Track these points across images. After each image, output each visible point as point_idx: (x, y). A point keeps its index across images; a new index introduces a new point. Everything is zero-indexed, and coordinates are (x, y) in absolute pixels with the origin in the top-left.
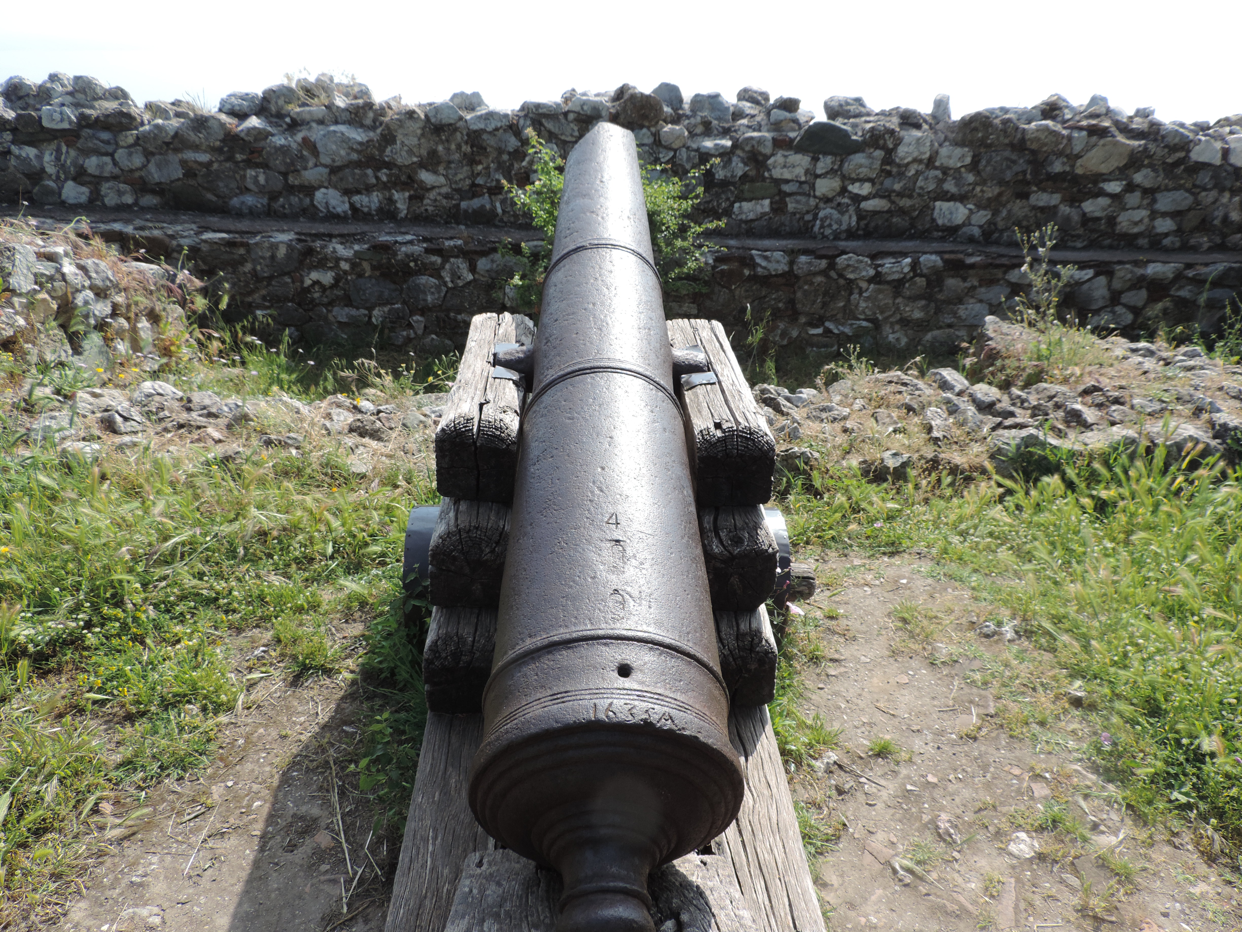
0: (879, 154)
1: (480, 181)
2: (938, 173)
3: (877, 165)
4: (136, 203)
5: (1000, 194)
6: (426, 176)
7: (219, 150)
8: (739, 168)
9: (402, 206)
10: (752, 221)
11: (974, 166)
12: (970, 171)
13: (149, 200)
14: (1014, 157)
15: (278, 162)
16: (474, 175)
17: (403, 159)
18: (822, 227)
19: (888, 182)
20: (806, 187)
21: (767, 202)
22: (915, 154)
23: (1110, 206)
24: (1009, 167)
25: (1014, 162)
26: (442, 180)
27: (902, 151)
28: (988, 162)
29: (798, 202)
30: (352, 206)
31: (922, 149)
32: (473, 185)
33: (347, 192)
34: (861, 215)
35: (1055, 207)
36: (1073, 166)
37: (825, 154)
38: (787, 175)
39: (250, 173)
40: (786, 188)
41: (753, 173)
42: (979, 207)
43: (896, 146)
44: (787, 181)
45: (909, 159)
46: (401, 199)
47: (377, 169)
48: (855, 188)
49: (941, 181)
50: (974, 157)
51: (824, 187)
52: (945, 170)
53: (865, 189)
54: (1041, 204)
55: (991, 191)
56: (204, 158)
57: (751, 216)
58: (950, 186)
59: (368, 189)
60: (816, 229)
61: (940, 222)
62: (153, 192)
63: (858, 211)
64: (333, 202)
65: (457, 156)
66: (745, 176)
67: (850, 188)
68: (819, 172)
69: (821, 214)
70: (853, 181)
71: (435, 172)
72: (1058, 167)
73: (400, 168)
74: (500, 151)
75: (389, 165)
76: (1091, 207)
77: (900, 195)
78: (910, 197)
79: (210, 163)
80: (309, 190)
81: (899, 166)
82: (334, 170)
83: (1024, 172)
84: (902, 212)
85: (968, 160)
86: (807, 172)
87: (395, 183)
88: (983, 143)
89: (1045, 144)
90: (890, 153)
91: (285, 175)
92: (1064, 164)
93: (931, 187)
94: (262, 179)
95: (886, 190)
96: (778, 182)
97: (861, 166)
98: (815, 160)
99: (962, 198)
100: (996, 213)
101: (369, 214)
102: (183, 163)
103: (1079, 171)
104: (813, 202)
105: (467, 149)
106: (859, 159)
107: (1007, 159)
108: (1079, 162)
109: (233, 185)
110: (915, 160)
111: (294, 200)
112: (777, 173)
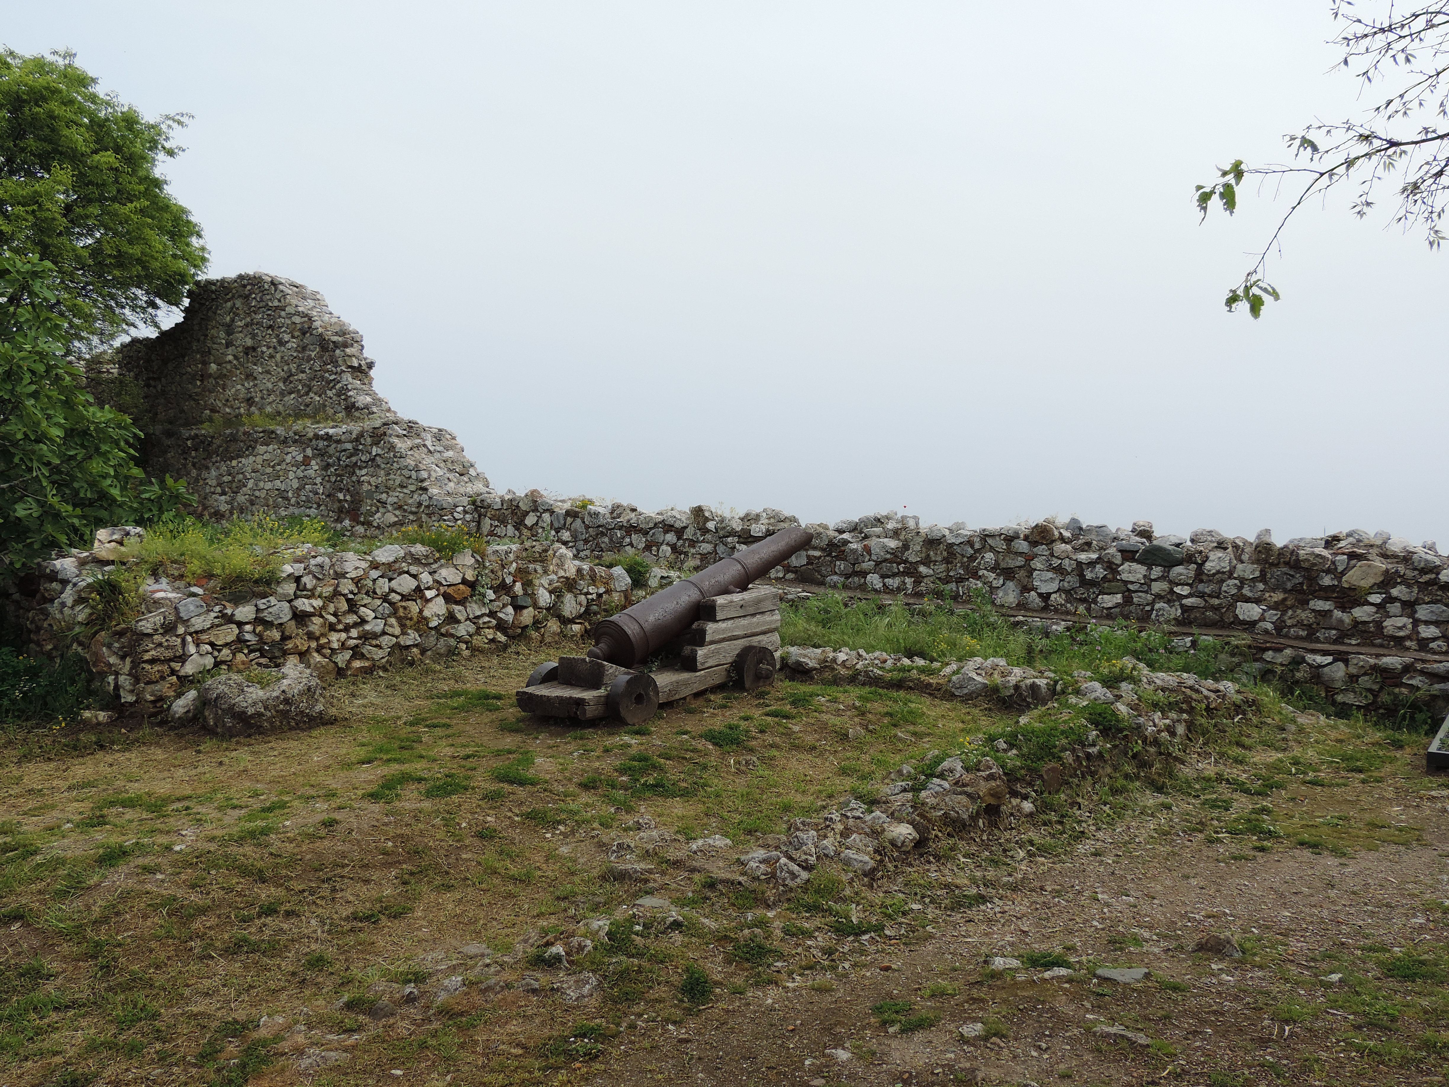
0: (1193, 566)
1: (951, 574)
2: (1237, 582)
3: (1192, 574)
4: (784, 577)
5: (1284, 600)
6: (922, 569)
7: (822, 550)
8: (1100, 571)
9: (909, 586)
10: (1111, 608)
11: (1262, 578)
12: (1261, 581)
13: (790, 576)
14: (1292, 573)
15: (851, 558)
16: (948, 570)
17: (913, 559)
18: (1157, 615)
19: (1201, 587)
20: (1146, 588)
21: (1119, 596)
22: (1218, 568)
23: (1376, 613)
24: (1289, 580)
25: (1292, 576)
26: (931, 572)
27: (1208, 565)
28: (1272, 576)
29: (1140, 597)
30: (884, 584)
31: (1223, 565)
32: (948, 576)
33: (883, 577)
34: (1185, 609)
35: (1330, 611)
36: (1340, 582)
37: (1157, 565)
38: (1132, 579)
39: (838, 563)
40: (1130, 587)
41: (1110, 576)
42: (1270, 608)
43: (1204, 562)
44: (1132, 583)
45: (1214, 571)
46: (909, 581)
47: (899, 564)
48: (1178, 590)
49: (1240, 588)
50: (1261, 571)
51: (1158, 587)
52: (1242, 581)
53: (1184, 591)
54: (1318, 608)
55: (1278, 596)
56: (817, 553)
57: (1110, 605)
58: (1246, 591)
59: (894, 575)
60: (1153, 616)
61: (1241, 617)
62: (792, 572)
63: (1182, 606)
64: (875, 582)
65: (939, 559)
66: (1105, 577)
67: (1175, 589)
68: (1152, 577)
69: (1157, 606)
70: (1177, 585)
71: (929, 567)
72: (1327, 581)
73: (911, 563)
74: (963, 556)
75: (905, 562)
76: (1361, 613)
77: (1210, 596)
78: (1218, 597)
79: (820, 557)
80: (864, 574)
81: (1208, 575)
82: (878, 564)
83: (1301, 584)
84: (1216, 609)
85: (1257, 574)
86: (1145, 576)
87: (907, 573)
88: (1266, 561)
89: (1315, 564)
90: (1200, 566)
91: (854, 565)
92: (1332, 579)
93: (1234, 591)
94: (842, 567)
95: (1200, 592)
96: (1126, 583)
97: (1181, 574)
98: (1150, 569)
99: (1257, 601)
100: (1284, 613)
101: (892, 590)
102: (808, 557)
103: (1346, 585)
104: (1150, 598)
105: (945, 554)
106: (1179, 569)
107: (1286, 574)
108: (1344, 579)
109: (829, 569)
110: (1218, 572)
111: (856, 579)
112: (1125, 576)
